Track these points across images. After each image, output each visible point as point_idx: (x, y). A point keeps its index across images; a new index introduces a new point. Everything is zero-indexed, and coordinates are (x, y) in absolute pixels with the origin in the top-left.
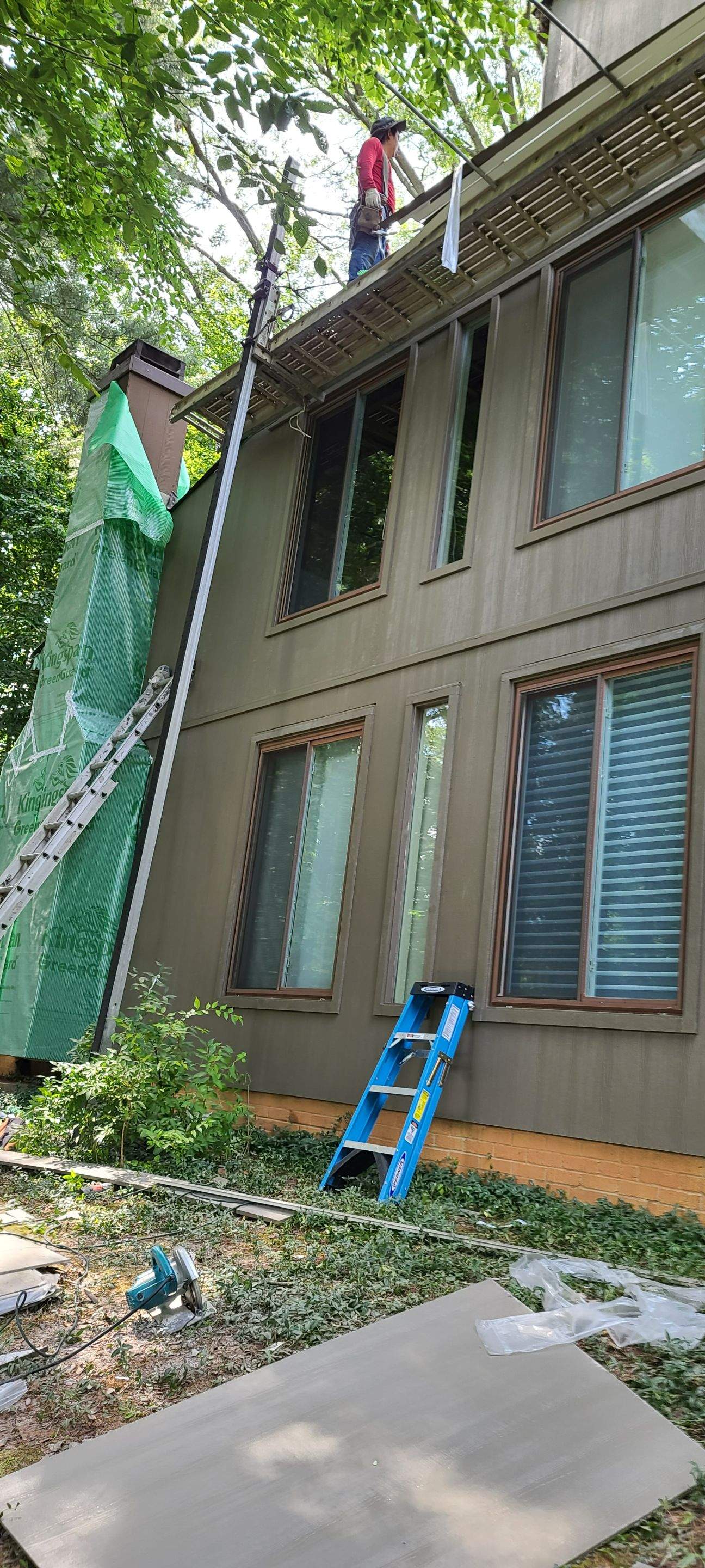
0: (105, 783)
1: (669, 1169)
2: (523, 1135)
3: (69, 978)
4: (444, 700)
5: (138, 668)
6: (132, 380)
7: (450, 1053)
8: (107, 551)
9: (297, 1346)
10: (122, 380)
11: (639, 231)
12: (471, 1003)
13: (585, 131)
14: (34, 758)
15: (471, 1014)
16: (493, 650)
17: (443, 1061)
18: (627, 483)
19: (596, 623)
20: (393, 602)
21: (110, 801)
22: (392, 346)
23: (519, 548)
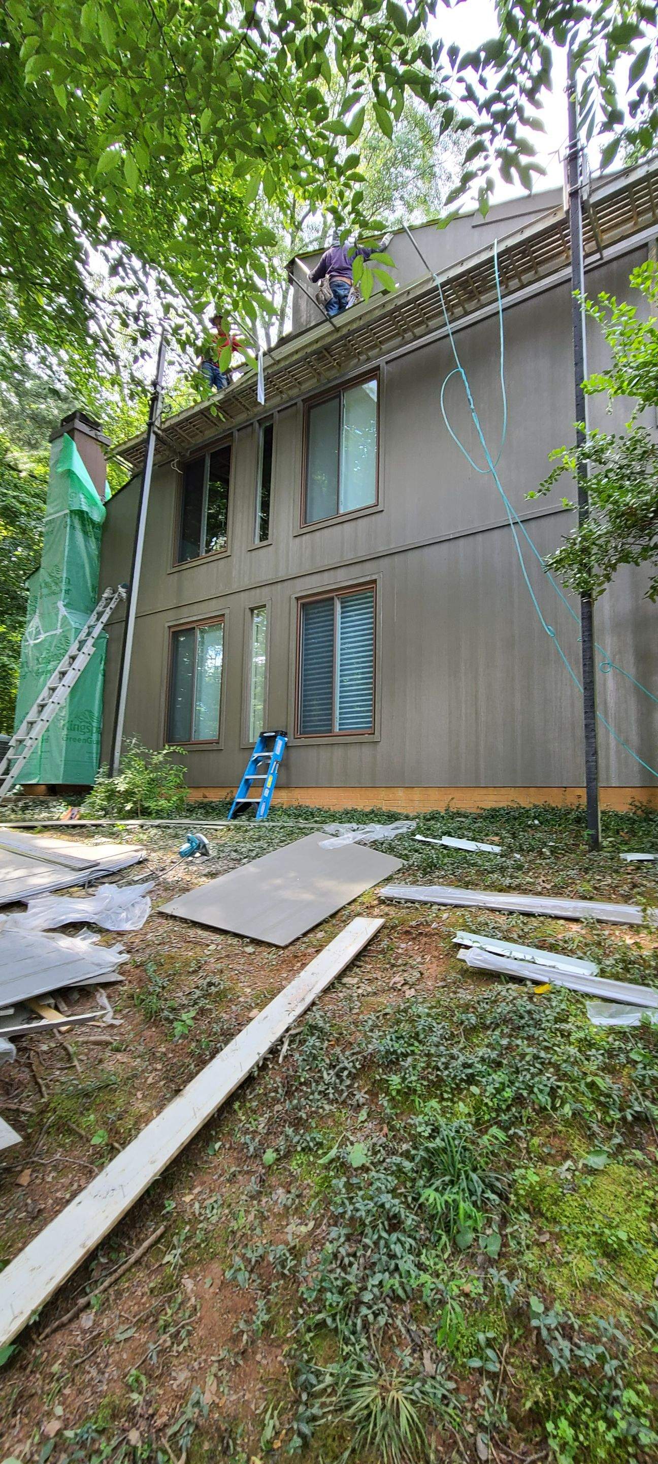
0: (88, 648)
1: (371, 793)
2: (312, 789)
3: (79, 745)
4: (264, 606)
5: (94, 588)
6: (76, 433)
7: (280, 760)
8: (73, 527)
9: (254, 858)
10: (71, 432)
11: (342, 392)
12: (286, 739)
13: (319, 345)
14: (42, 637)
15: (286, 743)
16: (286, 583)
17: (277, 763)
18: (342, 511)
20: (234, 559)
21: (93, 657)
22: (224, 431)
23: (295, 537)
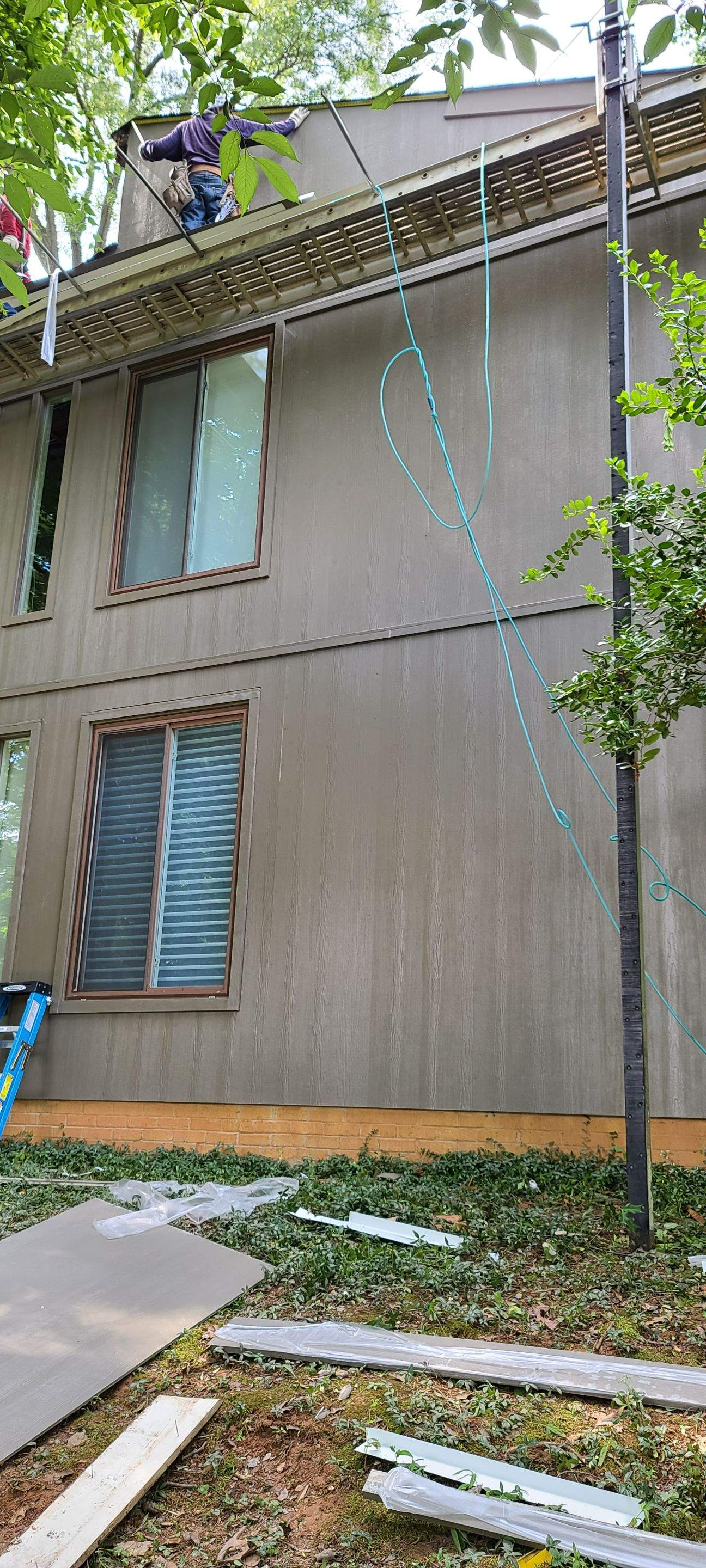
1: (213, 1116)
2: (93, 1104)
4: (27, 734)
7: (31, 1042)
11: (203, 361)
12: (49, 999)
13: (166, 275)
15: (48, 1008)
16: (75, 694)
17: (24, 1048)
18: (191, 570)
19: (165, 681)
23: (98, 609)
